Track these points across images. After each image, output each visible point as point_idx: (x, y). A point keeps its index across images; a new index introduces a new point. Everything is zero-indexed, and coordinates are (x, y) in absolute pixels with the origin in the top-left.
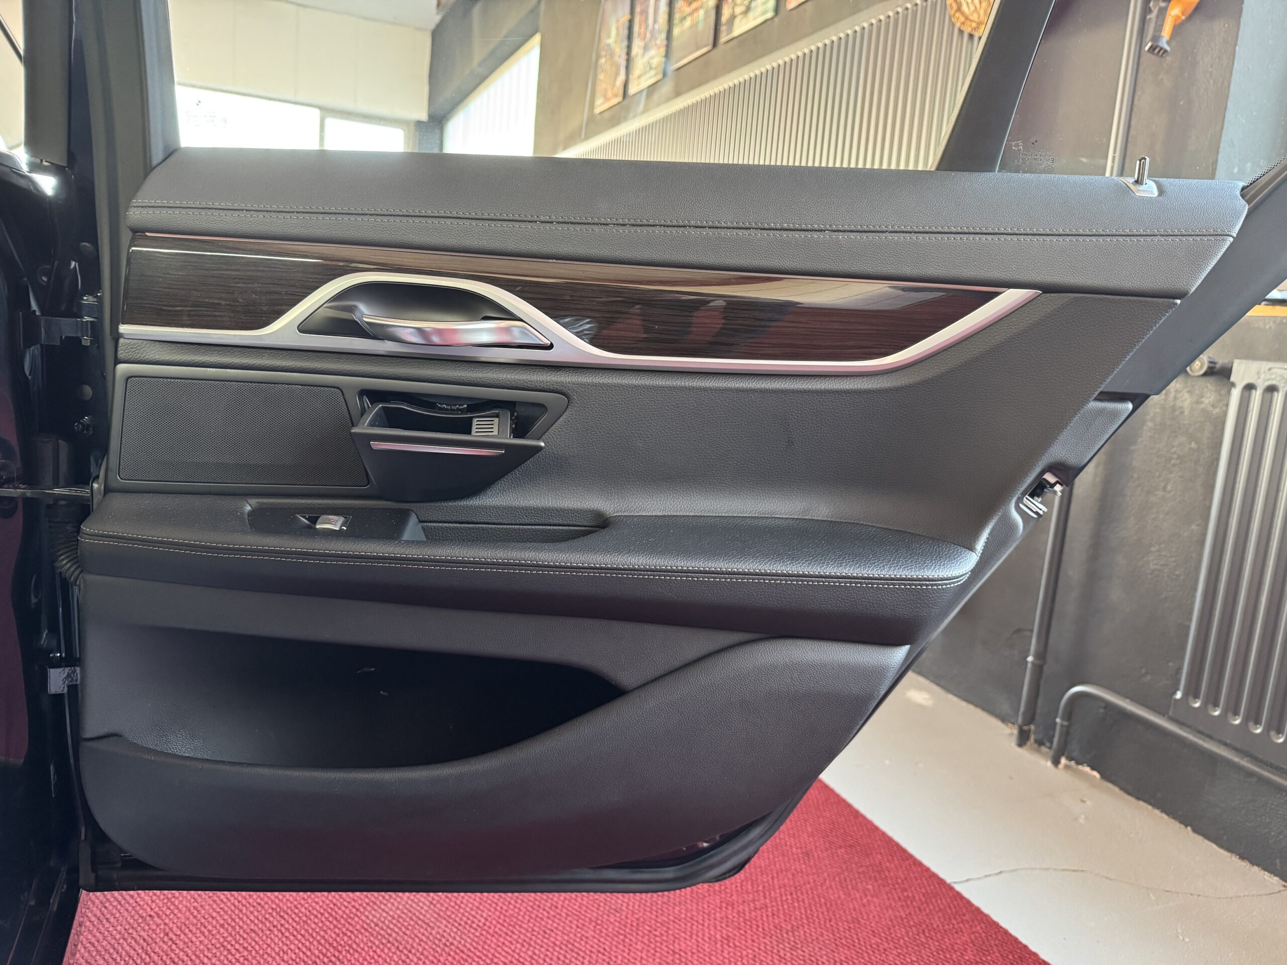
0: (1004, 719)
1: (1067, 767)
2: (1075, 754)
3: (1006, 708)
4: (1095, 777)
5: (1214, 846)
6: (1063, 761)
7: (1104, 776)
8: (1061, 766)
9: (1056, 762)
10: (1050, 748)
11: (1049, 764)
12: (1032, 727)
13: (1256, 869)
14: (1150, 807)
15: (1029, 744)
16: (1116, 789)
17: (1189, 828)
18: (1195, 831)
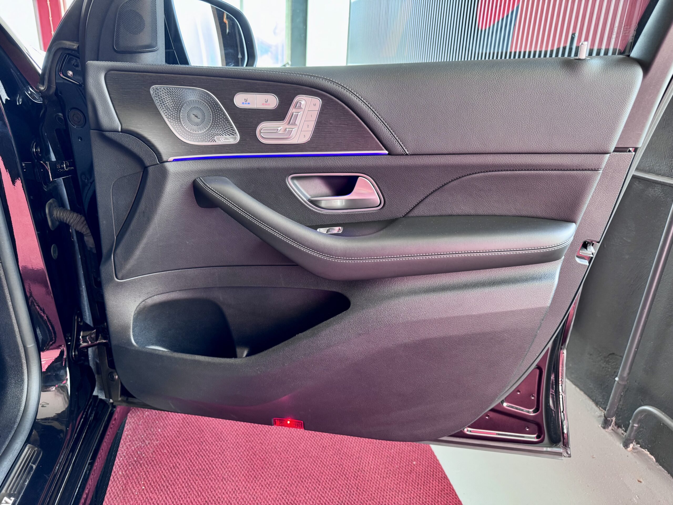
0: (597, 404)
1: (633, 448)
2: (640, 441)
3: (600, 398)
4: (652, 460)
6: (631, 446)
7: (657, 461)
8: (629, 449)
9: (626, 445)
10: (626, 431)
11: (621, 446)
12: (614, 419)
15: (609, 427)
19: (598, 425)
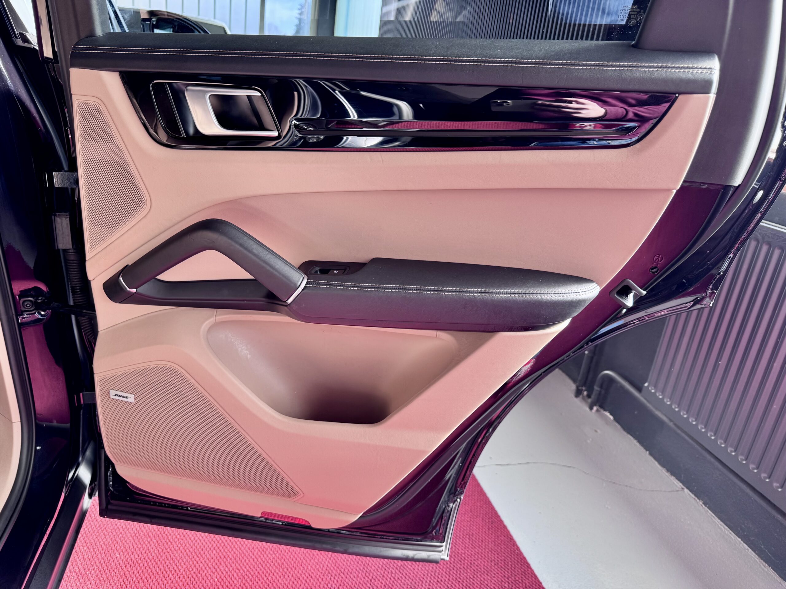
1: (597, 411)
2: (603, 405)
4: (610, 418)
5: (656, 463)
6: (595, 408)
7: (615, 419)
8: (593, 411)
9: (591, 408)
11: (587, 409)
12: (584, 388)
13: (673, 478)
14: (632, 438)
15: (581, 396)
16: (619, 426)
17: (648, 452)
18: (651, 454)
19: (572, 395)
